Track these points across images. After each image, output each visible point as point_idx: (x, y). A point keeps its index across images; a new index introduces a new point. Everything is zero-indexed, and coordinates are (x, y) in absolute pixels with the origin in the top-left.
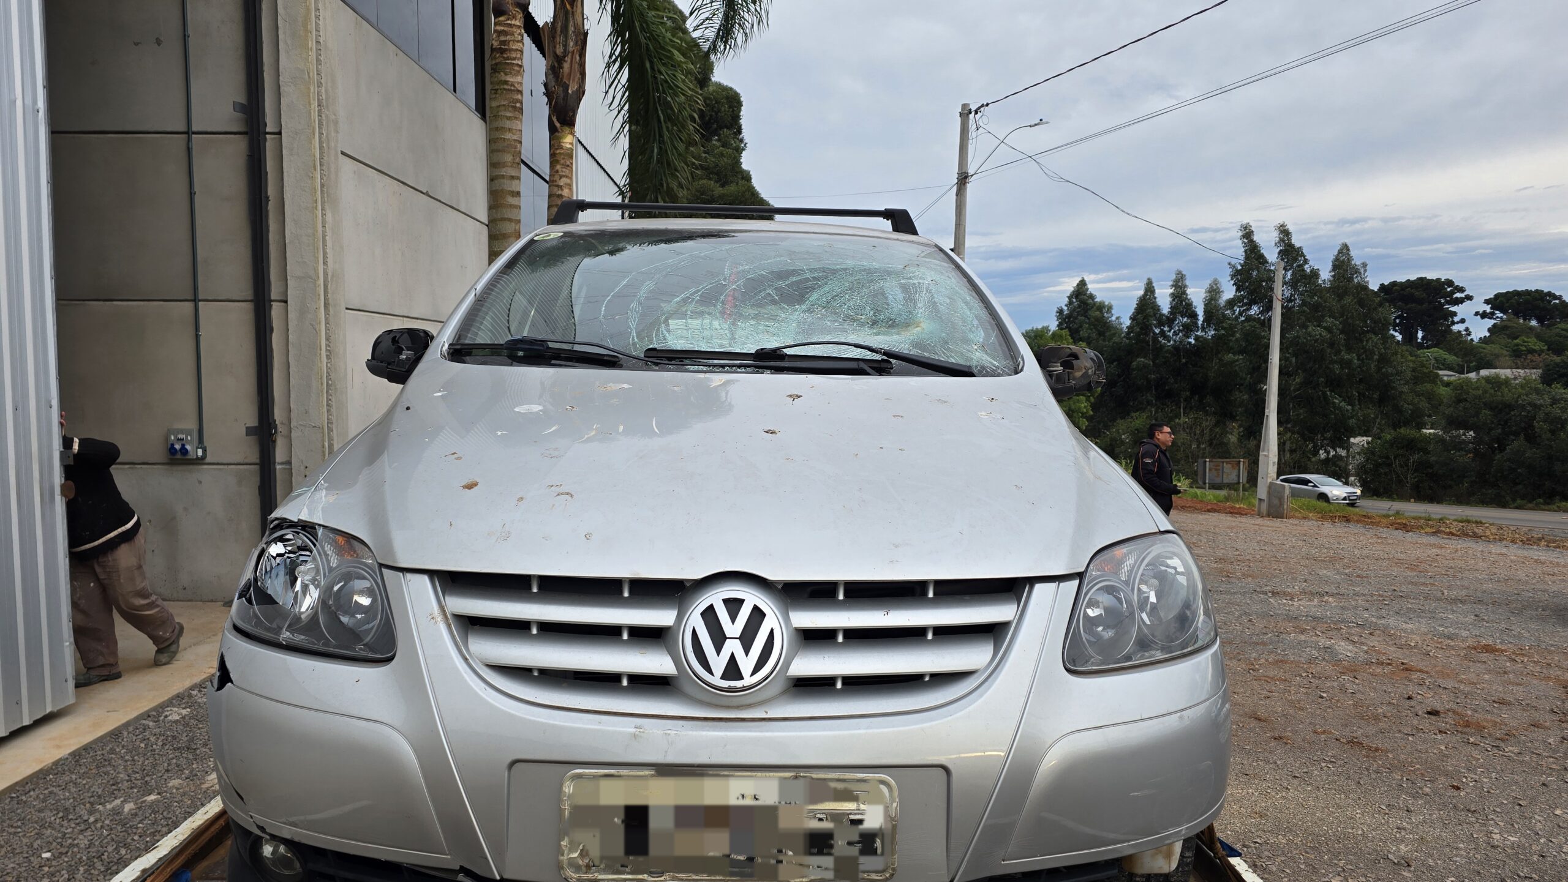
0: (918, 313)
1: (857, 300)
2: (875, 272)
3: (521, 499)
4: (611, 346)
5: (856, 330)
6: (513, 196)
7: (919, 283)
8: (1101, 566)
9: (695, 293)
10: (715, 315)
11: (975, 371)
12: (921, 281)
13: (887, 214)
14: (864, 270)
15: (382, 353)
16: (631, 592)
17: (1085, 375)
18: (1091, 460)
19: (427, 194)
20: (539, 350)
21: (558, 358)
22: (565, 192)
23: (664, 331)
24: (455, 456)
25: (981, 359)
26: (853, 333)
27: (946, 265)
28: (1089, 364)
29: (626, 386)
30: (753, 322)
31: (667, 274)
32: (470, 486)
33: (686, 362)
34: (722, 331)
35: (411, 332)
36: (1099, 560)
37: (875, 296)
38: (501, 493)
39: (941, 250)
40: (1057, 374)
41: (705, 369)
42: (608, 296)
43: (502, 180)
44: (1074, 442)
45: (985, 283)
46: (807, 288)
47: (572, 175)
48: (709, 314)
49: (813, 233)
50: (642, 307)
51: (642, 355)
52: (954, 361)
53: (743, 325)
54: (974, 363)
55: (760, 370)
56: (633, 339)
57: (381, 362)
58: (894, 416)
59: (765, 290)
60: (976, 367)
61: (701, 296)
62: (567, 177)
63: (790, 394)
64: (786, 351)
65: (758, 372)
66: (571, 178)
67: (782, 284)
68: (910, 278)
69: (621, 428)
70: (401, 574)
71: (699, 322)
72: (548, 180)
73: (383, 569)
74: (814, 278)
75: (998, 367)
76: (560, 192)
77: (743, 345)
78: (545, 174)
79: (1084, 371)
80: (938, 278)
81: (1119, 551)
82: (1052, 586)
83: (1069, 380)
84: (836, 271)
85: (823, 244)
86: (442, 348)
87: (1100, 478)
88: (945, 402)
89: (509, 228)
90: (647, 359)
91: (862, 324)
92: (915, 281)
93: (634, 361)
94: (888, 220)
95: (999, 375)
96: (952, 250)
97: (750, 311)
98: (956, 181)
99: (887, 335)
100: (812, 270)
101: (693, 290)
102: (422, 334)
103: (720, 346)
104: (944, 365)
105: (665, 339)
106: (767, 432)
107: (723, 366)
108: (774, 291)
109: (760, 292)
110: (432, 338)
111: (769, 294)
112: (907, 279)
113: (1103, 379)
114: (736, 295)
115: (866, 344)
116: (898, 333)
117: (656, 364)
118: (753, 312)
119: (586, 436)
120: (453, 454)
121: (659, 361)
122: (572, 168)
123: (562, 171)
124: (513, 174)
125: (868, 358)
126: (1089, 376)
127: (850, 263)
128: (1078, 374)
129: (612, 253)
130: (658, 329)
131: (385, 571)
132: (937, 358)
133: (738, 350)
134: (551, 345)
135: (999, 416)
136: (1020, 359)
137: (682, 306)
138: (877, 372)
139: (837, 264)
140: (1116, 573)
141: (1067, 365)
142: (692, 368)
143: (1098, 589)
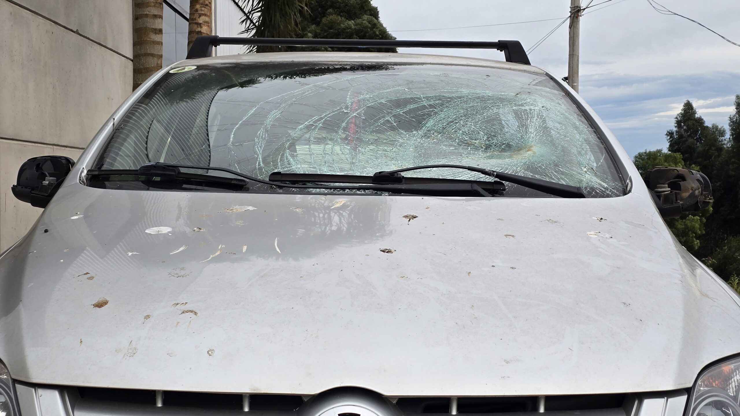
0: (529, 137)
1: (471, 126)
2: (489, 100)
3: (147, 317)
4: (239, 171)
5: (470, 154)
6: (156, 33)
7: (531, 110)
8: (709, 382)
9: (318, 120)
10: (337, 141)
11: (585, 192)
12: (532, 107)
13: (501, 46)
14: (478, 98)
15: (27, 179)
16: (251, 407)
17: (692, 195)
18: (698, 277)
19: (77, 32)
20: (172, 175)
21: (189, 182)
22: (204, 29)
23: (289, 157)
24: (88, 276)
25: (590, 181)
26: (467, 157)
27: (556, 92)
28: (696, 185)
29: (251, 208)
30: (372, 147)
31: (292, 104)
32: (100, 305)
33: (309, 185)
34: (343, 156)
35: (54, 160)
36: (707, 376)
37: (488, 122)
38: (129, 311)
39: (552, 78)
40: (665, 195)
41: (326, 191)
42: (237, 124)
43: (146, 19)
44: (681, 260)
45: (594, 110)
46: (424, 115)
47: (211, 13)
48: (331, 140)
49: (430, 64)
50: (268, 135)
51: (267, 179)
52: (564, 183)
53: (363, 150)
54: (584, 185)
55: (378, 192)
56: (259, 164)
57: (26, 188)
58: (506, 236)
59: (384, 117)
60: (586, 188)
61: (324, 123)
62: (205, 15)
63: (406, 214)
64: (403, 174)
65: (376, 194)
66: (210, 17)
67: (400, 111)
68: (522, 105)
69: (245, 248)
70: (33, 390)
71: (322, 147)
72: (188, 18)
73: (16, 385)
74: (430, 105)
75: (607, 189)
76: (199, 29)
77: (363, 168)
78: (186, 13)
79: (691, 192)
80: (548, 104)
81: (727, 367)
82: (661, 401)
83: (677, 200)
84: (451, 98)
85: (439, 74)
86: (81, 174)
87: (707, 296)
88: (556, 222)
89: (152, 62)
90: (271, 183)
91: (476, 148)
92: (527, 108)
93: (260, 185)
94: (501, 51)
95: (608, 196)
96: (565, 79)
97: (370, 137)
98: (569, 14)
99: (500, 158)
100: (428, 98)
101: (316, 118)
102: (64, 161)
103: (341, 170)
104: (554, 186)
105: (289, 164)
106: (383, 251)
107: (343, 189)
108: (393, 118)
109: (379, 119)
110: (73, 164)
111: (388, 121)
112: (519, 105)
113: (710, 199)
114: (358, 122)
115: (479, 167)
116: (511, 157)
117: (280, 187)
118: (372, 137)
119: (211, 256)
120: (85, 274)
121: (283, 185)
122: (211, 7)
123: (202, 10)
124: (156, 14)
125: (482, 180)
126: (697, 197)
127: (465, 91)
128: (686, 195)
129: (243, 85)
130: (283, 155)
131: (18, 386)
132: (548, 180)
133: (358, 174)
134: (183, 170)
135: (608, 236)
136: (628, 181)
137: (306, 133)
138: (489, 193)
139: (452, 93)
140: (724, 388)
141: (675, 186)
142: (314, 191)
143: (706, 405)
